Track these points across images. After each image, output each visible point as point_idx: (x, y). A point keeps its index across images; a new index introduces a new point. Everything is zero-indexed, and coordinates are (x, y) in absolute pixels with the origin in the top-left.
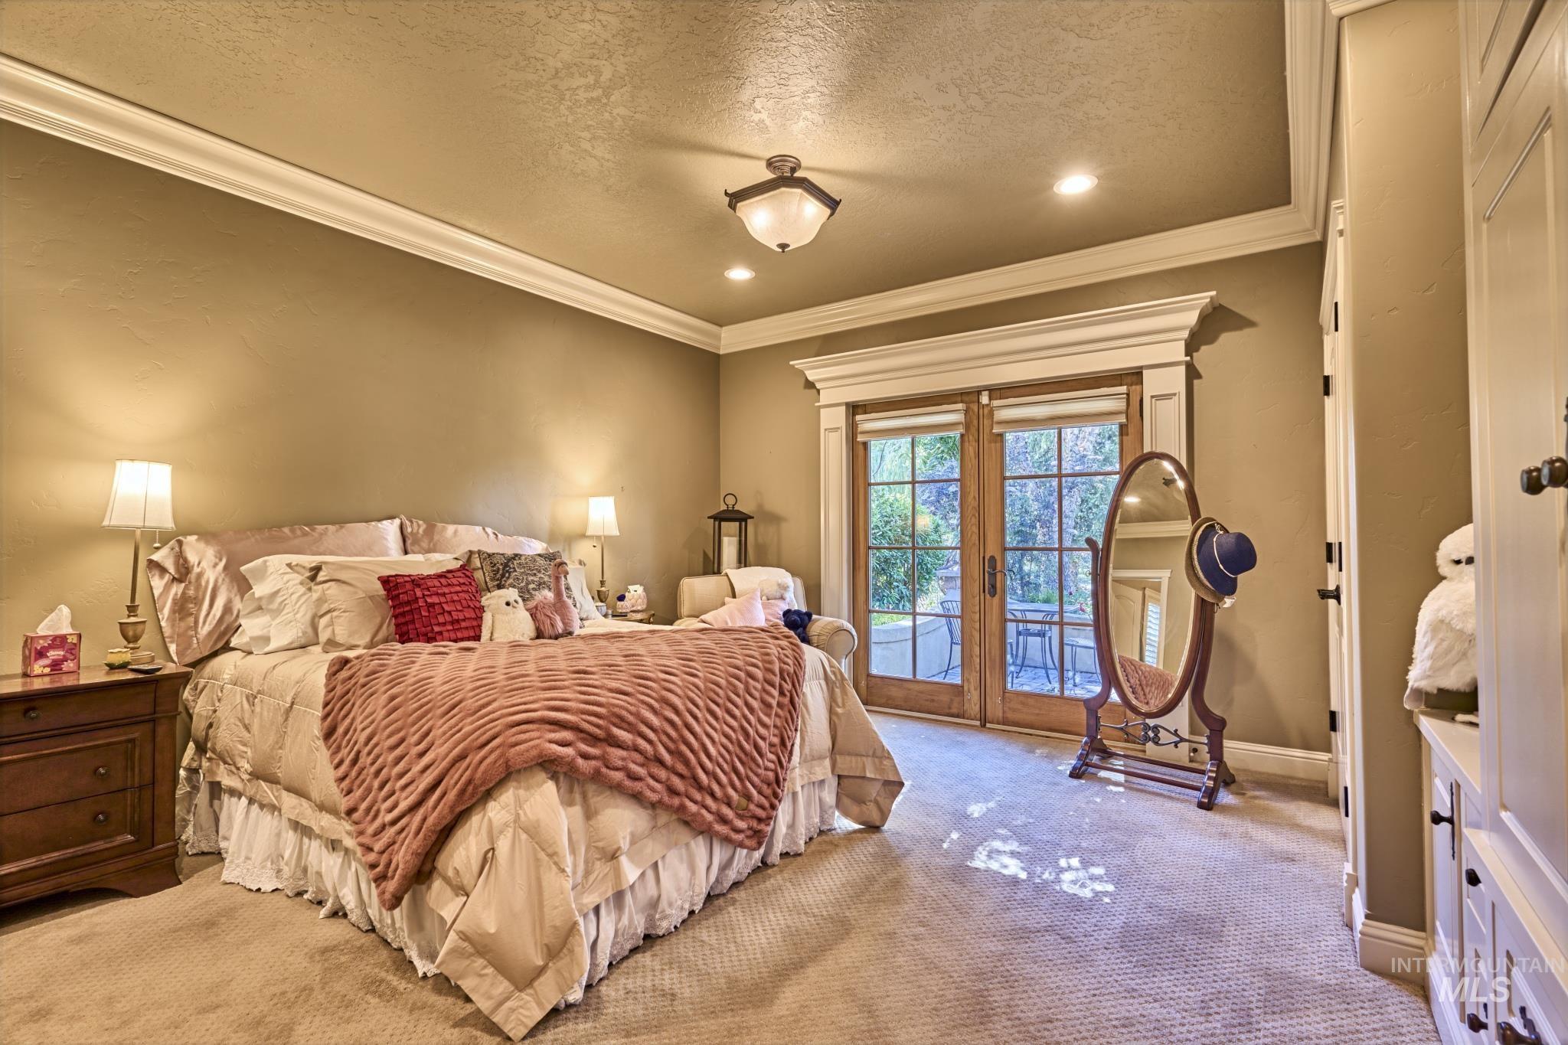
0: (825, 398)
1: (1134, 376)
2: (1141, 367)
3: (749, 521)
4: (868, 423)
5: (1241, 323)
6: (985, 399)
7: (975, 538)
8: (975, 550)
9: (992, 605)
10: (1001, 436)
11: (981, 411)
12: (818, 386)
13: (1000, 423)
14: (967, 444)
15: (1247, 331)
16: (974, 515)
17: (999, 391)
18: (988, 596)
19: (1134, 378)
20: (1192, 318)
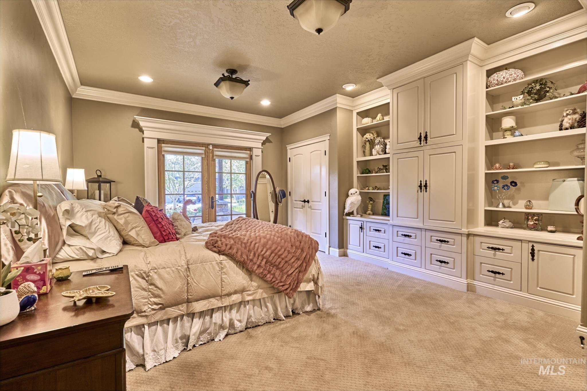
0: (146, 134)
1: (250, 149)
2: (253, 148)
3: (112, 183)
4: (166, 147)
5: (270, 142)
6: (211, 147)
7: (207, 191)
8: (207, 195)
9: (212, 212)
10: (215, 159)
11: (209, 151)
12: (144, 129)
13: (216, 156)
14: (204, 161)
15: (271, 144)
16: (206, 184)
17: (215, 146)
18: (211, 209)
19: (249, 150)
20: (264, 138)
